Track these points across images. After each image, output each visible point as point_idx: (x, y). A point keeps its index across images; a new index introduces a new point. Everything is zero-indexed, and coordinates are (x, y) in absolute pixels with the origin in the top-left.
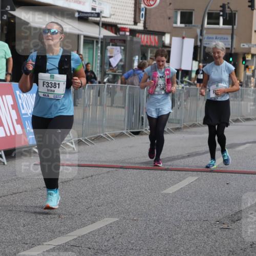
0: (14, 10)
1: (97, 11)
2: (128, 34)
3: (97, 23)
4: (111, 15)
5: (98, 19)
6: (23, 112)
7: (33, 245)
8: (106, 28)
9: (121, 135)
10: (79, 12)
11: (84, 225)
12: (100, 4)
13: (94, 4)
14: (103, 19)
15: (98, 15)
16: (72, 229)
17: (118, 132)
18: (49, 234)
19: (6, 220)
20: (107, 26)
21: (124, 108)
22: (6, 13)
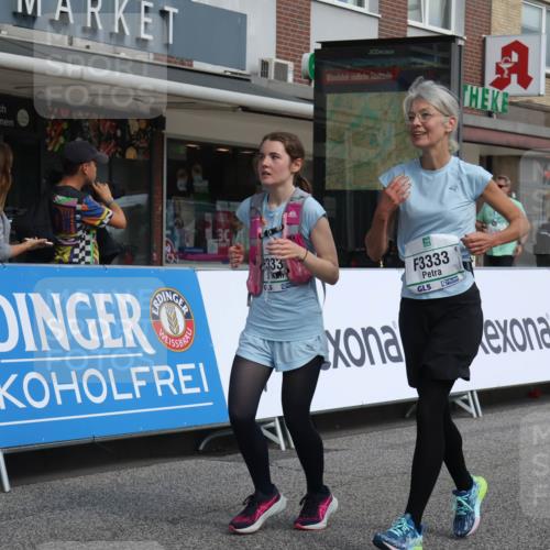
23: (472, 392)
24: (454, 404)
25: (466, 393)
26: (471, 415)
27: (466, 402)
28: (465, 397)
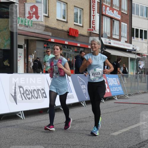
0: (105, 49)
1: (135, 49)
2: (146, 57)
3: (135, 53)
4: (140, 50)
5: (135, 52)
6: (110, 84)
7: (115, 131)
8: (138, 55)
9: (145, 92)
10: (128, 49)
11: (133, 125)
12: (135, 46)
13: (133, 47)
14: (137, 52)
15: (135, 50)
16: (129, 126)
17: (144, 91)
18: (121, 128)
19: (105, 122)
20: (138, 54)
21: (145, 83)
22: (103, 50)
23: (22, 111)
24: (16, 115)
25: (20, 112)
26: (21, 119)
27: (20, 114)
28: (20, 113)
